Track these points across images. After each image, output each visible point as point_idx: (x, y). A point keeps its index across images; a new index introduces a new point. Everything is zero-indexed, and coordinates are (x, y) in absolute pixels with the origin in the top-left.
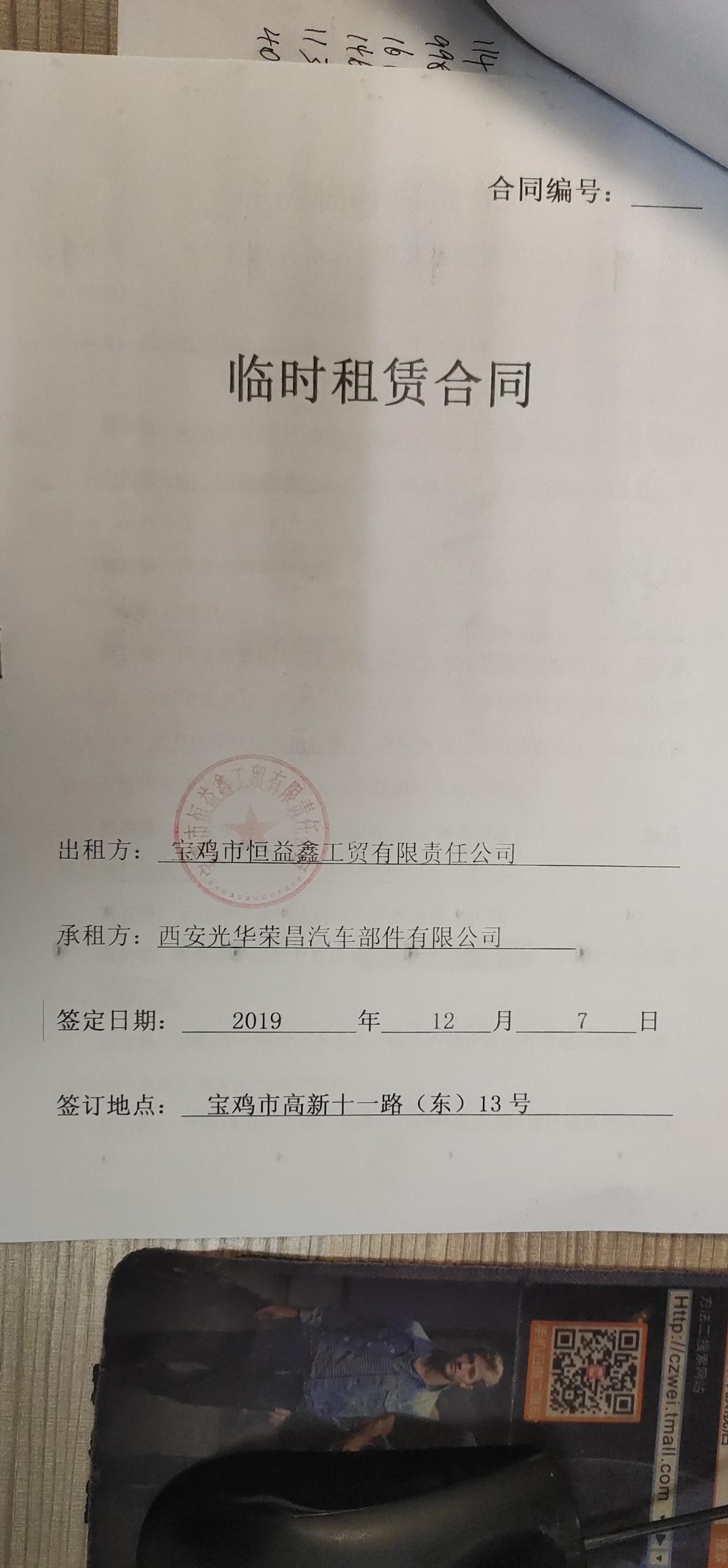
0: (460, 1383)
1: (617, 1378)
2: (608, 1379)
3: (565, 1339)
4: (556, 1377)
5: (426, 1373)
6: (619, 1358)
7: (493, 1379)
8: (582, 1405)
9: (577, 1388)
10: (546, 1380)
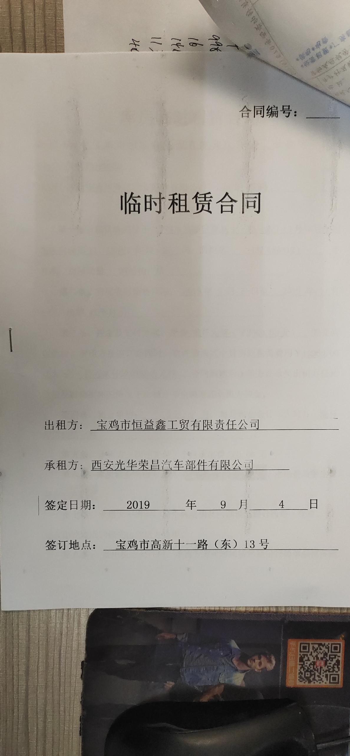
0: (255, 669)
1: (330, 666)
2: (326, 667)
3: (305, 648)
4: (301, 666)
5: (238, 664)
6: (331, 657)
7: (270, 667)
8: (314, 679)
9: (311, 671)
10: (296, 667)
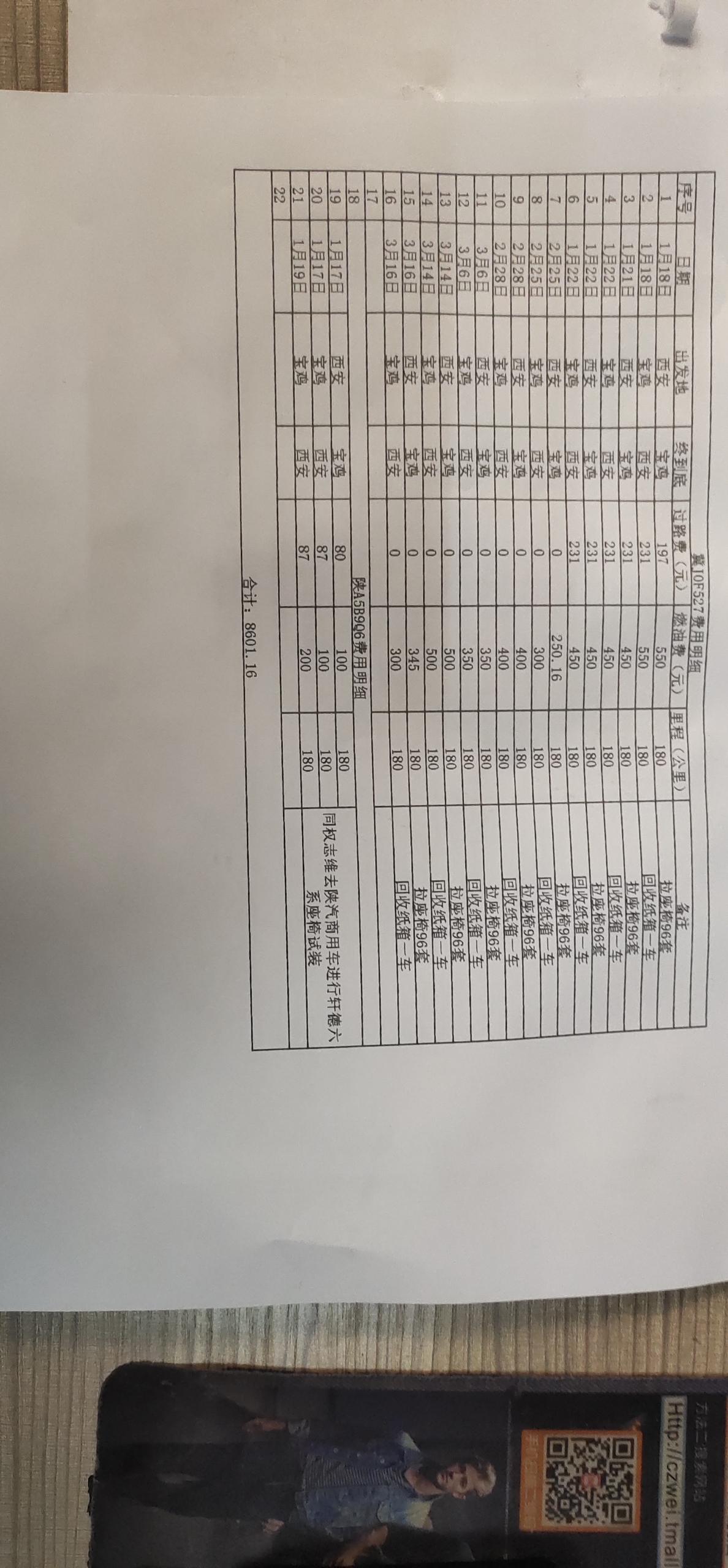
0: (452, 1493)
1: (613, 1486)
2: (604, 1487)
3: (558, 1448)
4: (550, 1486)
5: (418, 1483)
6: (614, 1466)
7: (486, 1488)
8: (579, 1514)
9: (573, 1497)
10: (540, 1489)
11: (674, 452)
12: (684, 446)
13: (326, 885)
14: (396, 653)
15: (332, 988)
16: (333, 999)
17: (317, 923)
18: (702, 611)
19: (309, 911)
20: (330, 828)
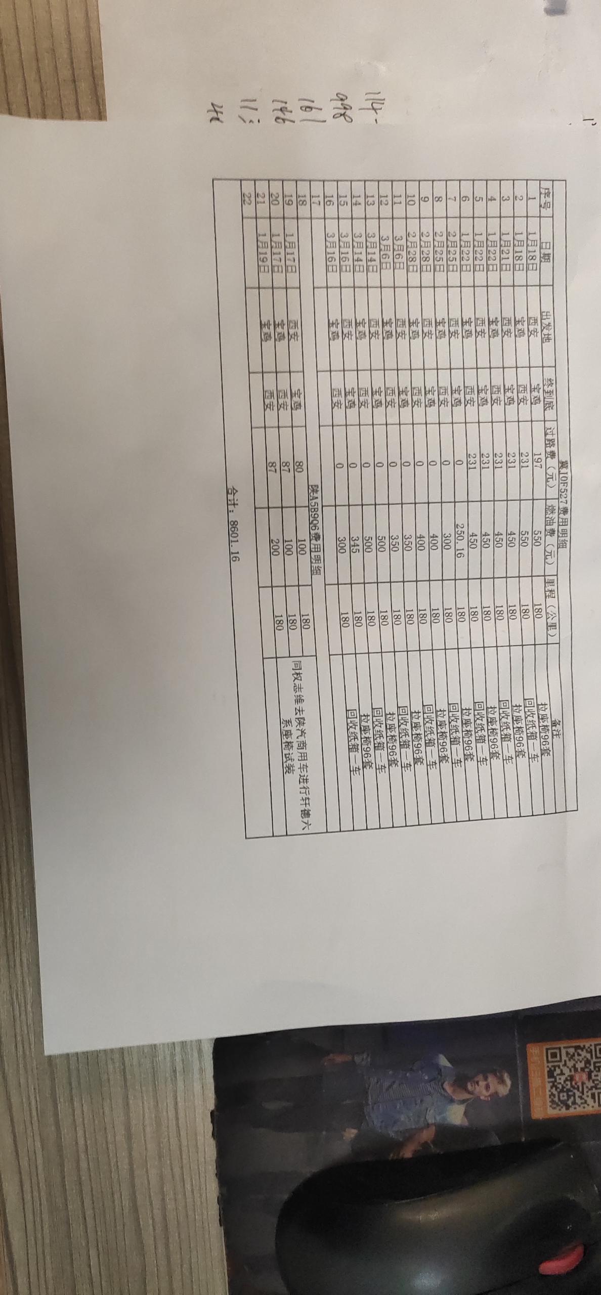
0: (479, 1097)
1: (597, 1080)
2: (591, 1081)
3: (554, 1055)
4: (551, 1084)
5: (454, 1091)
6: (597, 1065)
7: (503, 1090)
8: (574, 1103)
9: (568, 1090)
10: (544, 1088)
11: (544, 386)
12: (551, 382)
13: (296, 714)
14: (342, 540)
15: (303, 791)
16: (304, 798)
17: (290, 742)
18: (567, 503)
19: (284, 733)
20: (298, 671)
